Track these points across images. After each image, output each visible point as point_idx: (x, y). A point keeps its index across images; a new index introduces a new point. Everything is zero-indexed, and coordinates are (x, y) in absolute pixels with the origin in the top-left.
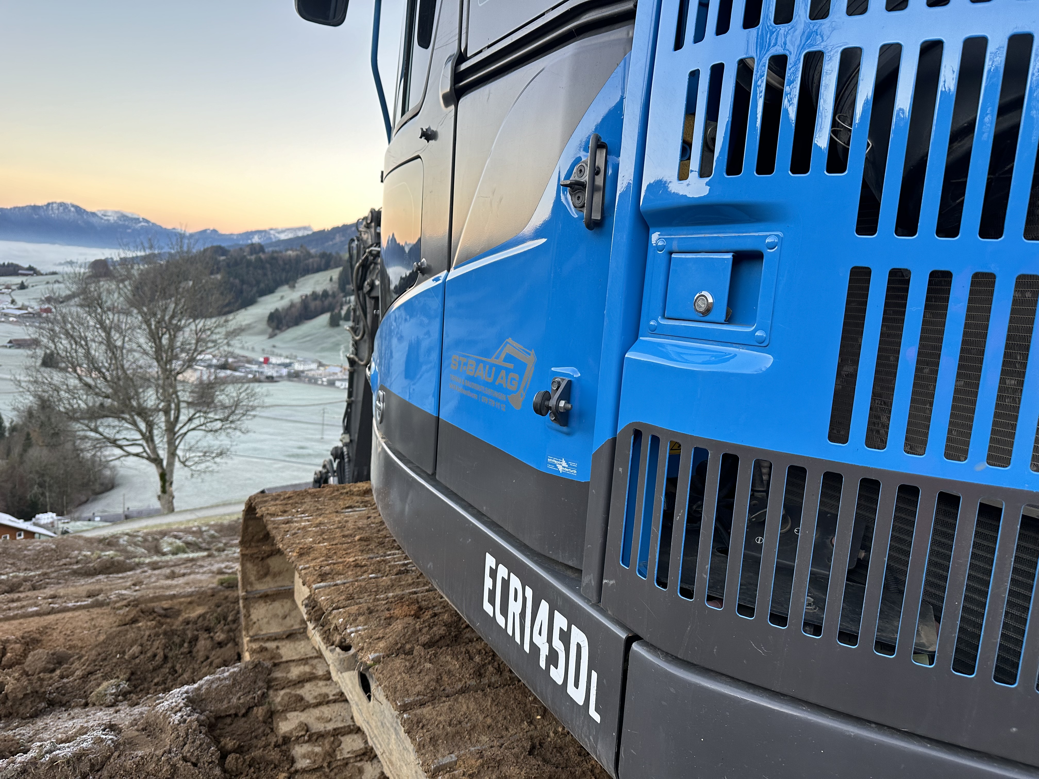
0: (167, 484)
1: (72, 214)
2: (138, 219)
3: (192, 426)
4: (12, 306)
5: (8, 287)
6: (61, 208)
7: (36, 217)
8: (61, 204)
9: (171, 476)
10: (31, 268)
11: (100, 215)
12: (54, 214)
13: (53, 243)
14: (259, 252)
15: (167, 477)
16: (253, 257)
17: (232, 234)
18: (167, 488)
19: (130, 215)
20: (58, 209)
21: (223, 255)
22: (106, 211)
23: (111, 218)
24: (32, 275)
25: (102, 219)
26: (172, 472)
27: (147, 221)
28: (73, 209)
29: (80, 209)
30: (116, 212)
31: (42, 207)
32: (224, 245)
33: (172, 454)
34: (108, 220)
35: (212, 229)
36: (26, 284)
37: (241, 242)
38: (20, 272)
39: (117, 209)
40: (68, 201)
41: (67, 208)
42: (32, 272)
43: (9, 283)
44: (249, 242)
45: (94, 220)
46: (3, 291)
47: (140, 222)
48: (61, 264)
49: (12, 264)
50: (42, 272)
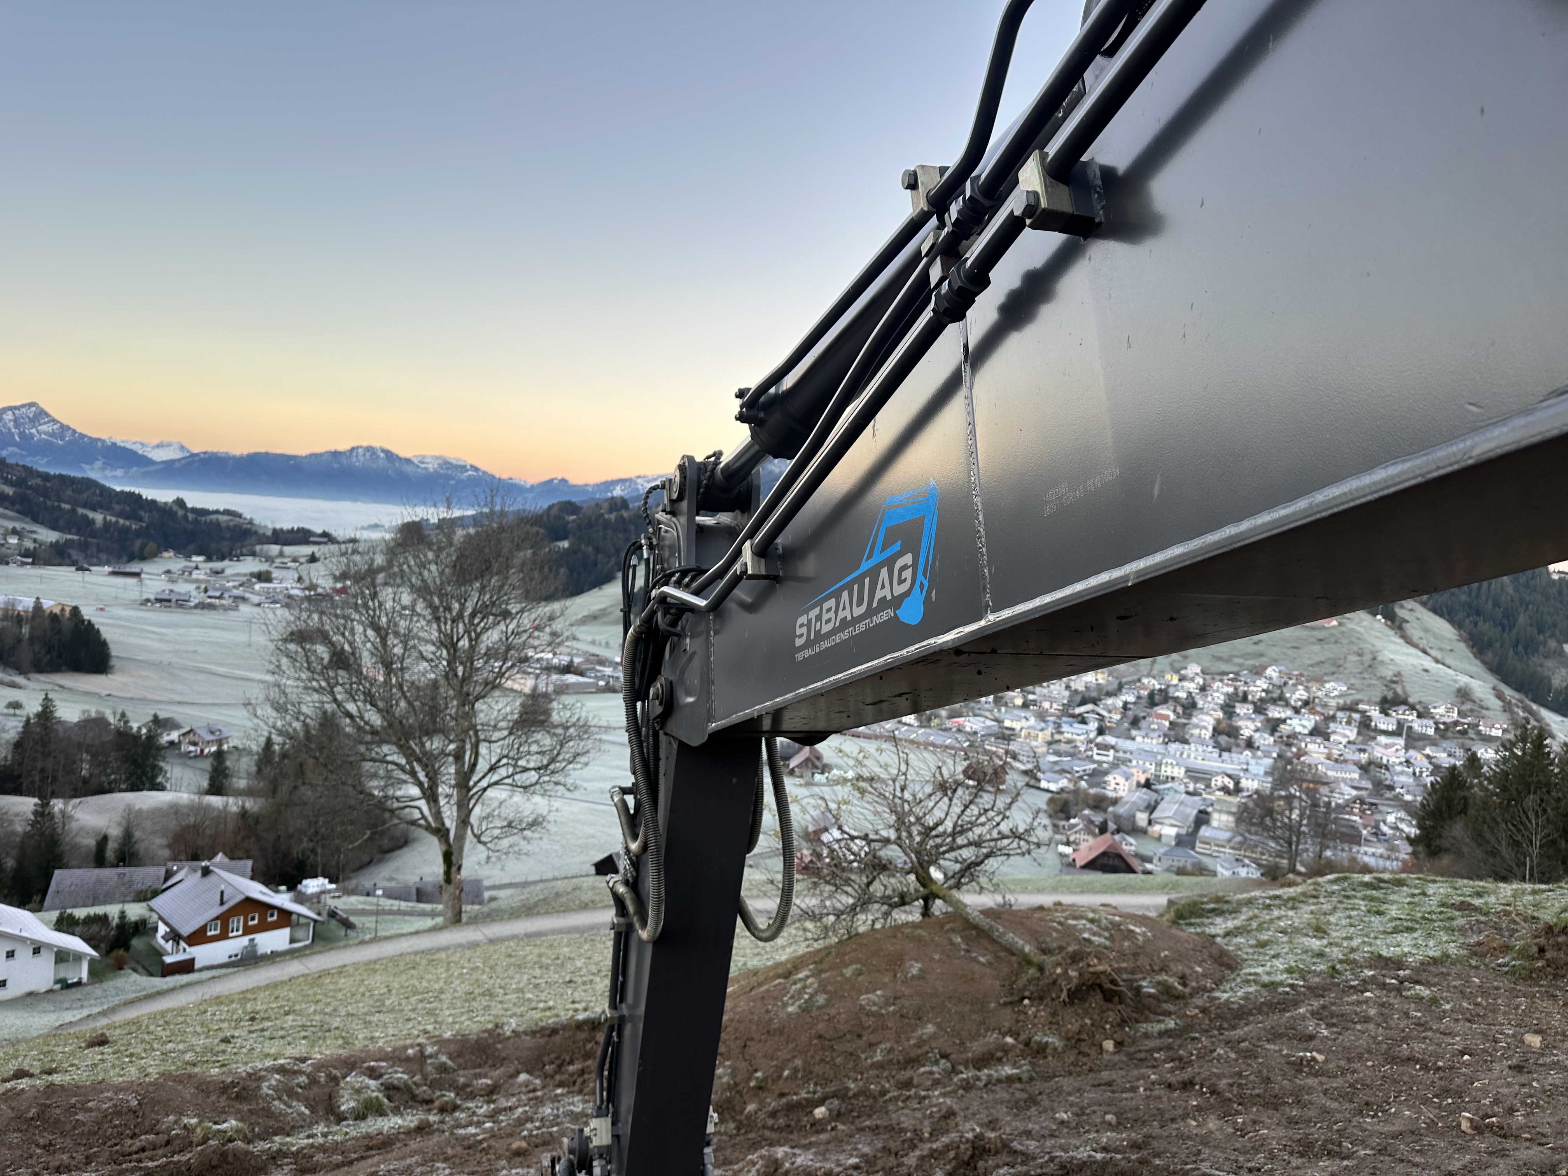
0: (454, 869)
1: (381, 461)
2: (465, 466)
3: (495, 777)
4: (298, 585)
5: (295, 560)
6: (368, 454)
7: (336, 466)
8: (370, 449)
9: (460, 856)
10: (325, 534)
11: (416, 461)
12: (359, 461)
13: (355, 500)
14: (621, 509)
15: (454, 859)
16: (613, 516)
17: (586, 485)
18: (453, 876)
19: (455, 462)
20: (364, 455)
21: (573, 514)
22: (424, 457)
23: (430, 466)
24: (325, 543)
25: (418, 467)
26: (461, 849)
27: (476, 469)
28: (382, 455)
29: (392, 454)
30: (437, 458)
31: (345, 453)
32: (574, 499)
33: (464, 822)
34: (426, 469)
35: (560, 477)
36: (317, 555)
37: (598, 496)
38: (312, 539)
39: (438, 453)
40: (377, 444)
41: (375, 453)
42: (325, 540)
43: (297, 554)
44: (609, 495)
45: (409, 469)
46: (289, 564)
47: (467, 471)
48: (363, 528)
49: (303, 529)
50: (339, 539)
